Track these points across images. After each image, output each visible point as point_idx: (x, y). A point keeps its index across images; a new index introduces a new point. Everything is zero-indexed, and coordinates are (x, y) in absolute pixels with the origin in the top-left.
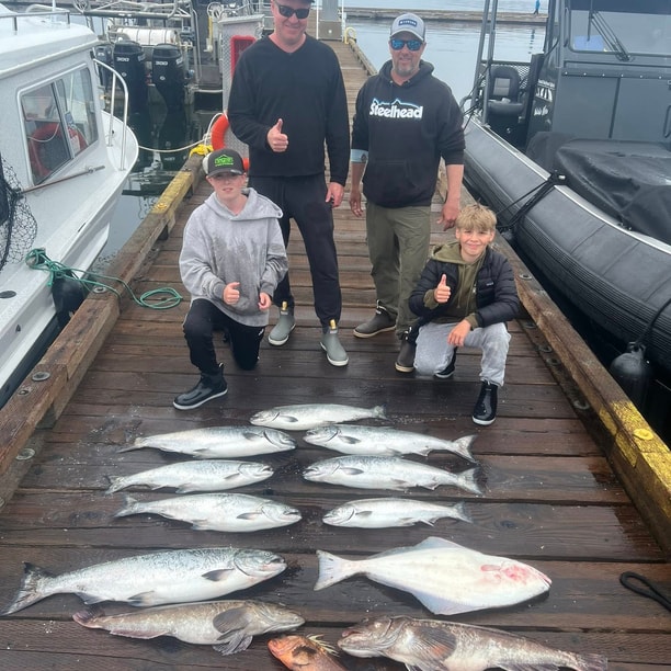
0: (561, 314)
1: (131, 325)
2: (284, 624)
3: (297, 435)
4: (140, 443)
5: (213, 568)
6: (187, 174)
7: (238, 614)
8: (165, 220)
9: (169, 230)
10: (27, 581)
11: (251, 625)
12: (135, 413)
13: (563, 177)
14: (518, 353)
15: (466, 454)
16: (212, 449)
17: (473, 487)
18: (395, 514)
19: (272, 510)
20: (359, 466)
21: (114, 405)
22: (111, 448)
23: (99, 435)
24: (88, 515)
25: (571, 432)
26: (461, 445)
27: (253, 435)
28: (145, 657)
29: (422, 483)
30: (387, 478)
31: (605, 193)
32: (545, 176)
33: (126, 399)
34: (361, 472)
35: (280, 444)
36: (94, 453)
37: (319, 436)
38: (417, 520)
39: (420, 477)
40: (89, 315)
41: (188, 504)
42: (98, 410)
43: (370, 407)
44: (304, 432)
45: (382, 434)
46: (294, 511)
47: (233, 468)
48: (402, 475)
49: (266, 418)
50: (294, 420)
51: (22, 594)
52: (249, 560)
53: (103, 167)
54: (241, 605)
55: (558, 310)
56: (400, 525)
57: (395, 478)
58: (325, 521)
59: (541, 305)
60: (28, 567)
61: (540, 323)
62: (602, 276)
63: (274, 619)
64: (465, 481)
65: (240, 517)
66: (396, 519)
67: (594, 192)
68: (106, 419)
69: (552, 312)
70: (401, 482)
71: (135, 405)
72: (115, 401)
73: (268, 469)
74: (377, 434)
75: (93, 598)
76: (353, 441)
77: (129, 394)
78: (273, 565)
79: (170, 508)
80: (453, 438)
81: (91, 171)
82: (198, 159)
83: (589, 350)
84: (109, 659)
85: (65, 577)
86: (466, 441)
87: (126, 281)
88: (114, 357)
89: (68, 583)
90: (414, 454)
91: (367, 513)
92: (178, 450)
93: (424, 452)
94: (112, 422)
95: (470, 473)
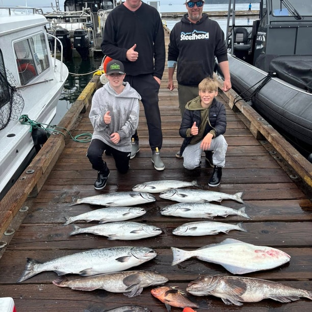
0: (280, 135)
1: (71, 150)
2: (158, 281)
3: (156, 195)
4: (79, 201)
5: (120, 256)
6: (93, 83)
7: (135, 277)
8: (84, 103)
9: (86, 108)
10: (29, 266)
11: (142, 282)
12: (75, 189)
13: (275, 73)
14: (260, 154)
15: (240, 200)
16: (115, 202)
17: (245, 216)
18: (208, 228)
19: (148, 228)
20: (188, 207)
21: (65, 185)
22: (65, 204)
23: (59, 199)
24: (57, 235)
25: (291, 189)
26: (237, 196)
27: (135, 195)
28: (90, 299)
29: (220, 214)
30: (202, 213)
31: (297, 78)
32: (266, 74)
33: (71, 183)
34: (189, 210)
36: (57, 207)
37: (167, 194)
38: (219, 231)
39: (219, 212)
40: (51, 144)
41: (105, 227)
42: (58, 187)
45: (198, 192)
46: (158, 229)
48: (210, 210)
49: (140, 188)
50: (154, 188)
51: (27, 272)
52: (138, 251)
53: (53, 80)
54: (136, 273)
55: (278, 133)
56: (211, 234)
57: (206, 212)
58: (174, 233)
59: (269, 131)
60: (29, 260)
61: (270, 140)
62: (300, 116)
63: (153, 279)
64: (241, 213)
66: (209, 231)
67: (292, 78)
68: (63, 192)
69: (275, 134)
70: (210, 214)
71: (76, 185)
72: (66, 183)
73: (143, 210)
74: (195, 192)
75: (62, 272)
76: (184, 196)
77: (73, 180)
78: (150, 254)
79: (97, 230)
80: (233, 193)
81: (47, 81)
82: (98, 77)
83: (296, 150)
84: (71, 301)
85: (48, 263)
86: (239, 194)
87: (68, 129)
88: (65, 164)
89: (49, 266)
90: (214, 201)
91: (195, 228)
92: (98, 204)
93: (220, 200)
94: (65, 193)
95: (243, 209)
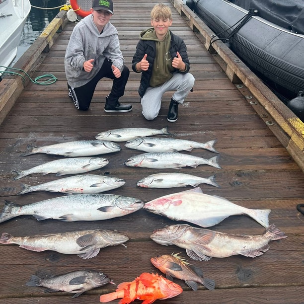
0: (257, 78)
1: (30, 93)
2: (118, 241)
3: (121, 144)
4: (35, 151)
6: (59, 19)
7: (90, 237)
8: (47, 41)
9: (50, 47)
11: (99, 243)
12: (32, 136)
13: (256, 11)
14: (235, 99)
15: (212, 149)
16: (75, 152)
17: (216, 166)
18: (175, 181)
19: (109, 180)
20: (155, 157)
21: (21, 132)
22: (19, 154)
23: (12, 148)
24: (7, 189)
25: (266, 136)
26: (209, 145)
27: (97, 144)
28: (38, 263)
29: (189, 165)
31: (281, 16)
32: (247, 12)
33: (27, 130)
34: (157, 160)
35: (112, 148)
36: (10, 157)
37: (133, 144)
38: (187, 184)
39: (188, 161)
40: (5, 86)
42: (12, 135)
43: (160, 128)
44: (125, 142)
45: (166, 141)
46: (121, 180)
47: (86, 161)
48: (178, 161)
49: (104, 136)
50: (119, 136)
53: (11, 15)
54: (92, 232)
55: (256, 76)
56: (179, 186)
57: (175, 162)
59: (247, 74)
61: (246, 83)
62: (282, 59)
63: (112, 239)
64: (212, 162)
65: (92, 186)
66: (176, 183)
67: (275, 16)
68: (17, 139)
69: (253, 77)
70: (178, 164)
71: (33, 132)
72: (21, 131)
73: (106, 160)
74: (164, 141)
76: (151, 145)
77: (29, 127)
80: (204, 141)
81: (5, 16)
82: (64, 12)
83: (274, 94)
84: (17, 266)
86: (211, 143)
87: (26, 71)
88: (21, 109)
90: (184, 151)
91: (160, 180)
92: (56, 153)
93: (190, 149)
94: (20, 140)
95: (214, 158)
